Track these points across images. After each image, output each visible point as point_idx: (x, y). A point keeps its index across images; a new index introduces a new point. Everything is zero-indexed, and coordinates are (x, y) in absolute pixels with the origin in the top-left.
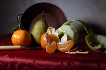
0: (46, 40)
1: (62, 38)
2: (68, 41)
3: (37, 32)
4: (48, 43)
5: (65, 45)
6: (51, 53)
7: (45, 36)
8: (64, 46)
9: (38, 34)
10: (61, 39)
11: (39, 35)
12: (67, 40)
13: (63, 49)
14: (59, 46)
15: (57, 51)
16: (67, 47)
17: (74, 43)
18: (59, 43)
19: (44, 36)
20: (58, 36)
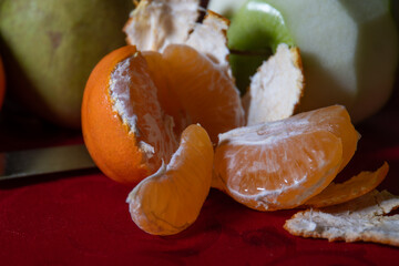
0: (129, 121)
1: (256, 79)
2: (304, 122)
3: (50, 19)
4: (147, 147)
5: (279, 160)
6: (169, 230)
7: (121, 87)
8: (273, 168)
9: (55, 39)
10: (254, 87)
11: (65, 44)
12: (299, 109)
13: (263, 192)
14: (232, 165)
15: (219, 204)
16: (296, 182)
17: (356, 136)
18: (237, 136)
19: (113, 83)
20: (223, 62)
